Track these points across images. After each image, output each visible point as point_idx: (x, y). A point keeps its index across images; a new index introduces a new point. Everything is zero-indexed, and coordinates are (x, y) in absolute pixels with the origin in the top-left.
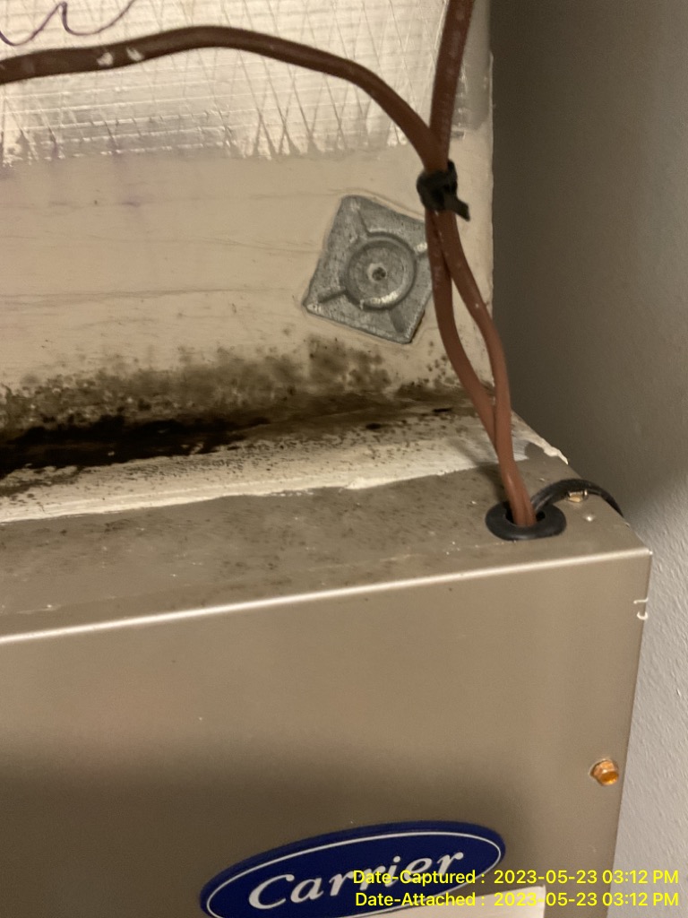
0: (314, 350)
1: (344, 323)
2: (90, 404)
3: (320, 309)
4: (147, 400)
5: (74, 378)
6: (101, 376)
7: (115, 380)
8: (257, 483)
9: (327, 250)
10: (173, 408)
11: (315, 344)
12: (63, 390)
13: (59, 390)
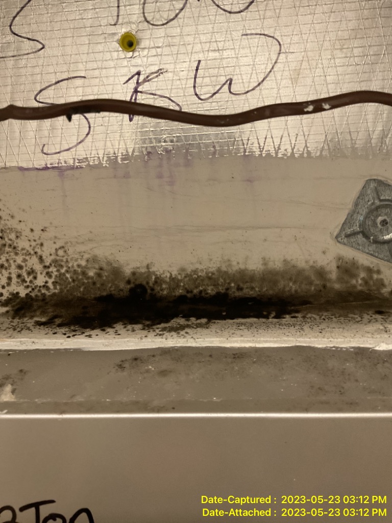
0: (340, 264)
1: (359, 249)
2: (211, 285)
3: (345, 240)
4: (241, 285)
5: (205, 271)
6: (219, 270)
7: (226, 273)
8: (315, 339)
9: (354, 208)
10: (255, 291)
11: (341, 260)
12: (198, 276)
13: (196, 276)
